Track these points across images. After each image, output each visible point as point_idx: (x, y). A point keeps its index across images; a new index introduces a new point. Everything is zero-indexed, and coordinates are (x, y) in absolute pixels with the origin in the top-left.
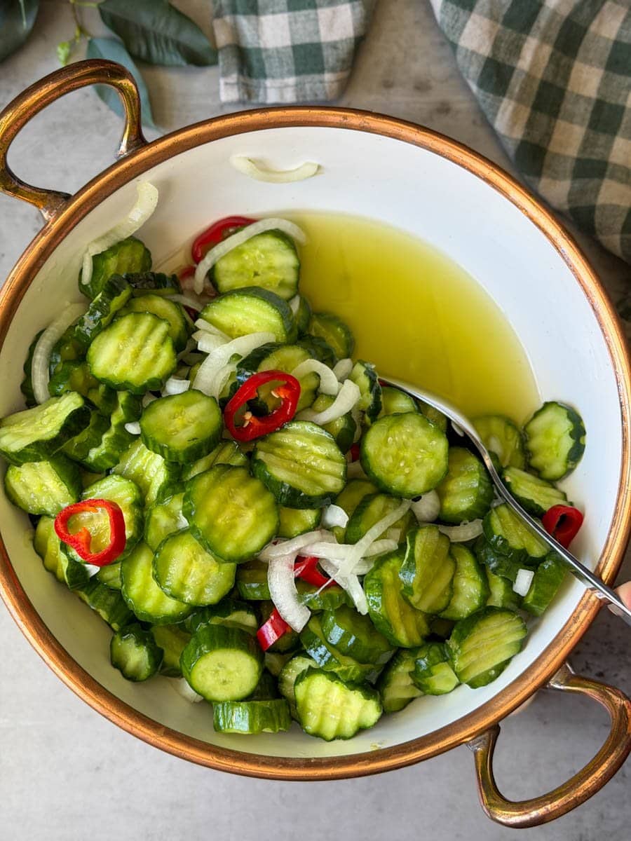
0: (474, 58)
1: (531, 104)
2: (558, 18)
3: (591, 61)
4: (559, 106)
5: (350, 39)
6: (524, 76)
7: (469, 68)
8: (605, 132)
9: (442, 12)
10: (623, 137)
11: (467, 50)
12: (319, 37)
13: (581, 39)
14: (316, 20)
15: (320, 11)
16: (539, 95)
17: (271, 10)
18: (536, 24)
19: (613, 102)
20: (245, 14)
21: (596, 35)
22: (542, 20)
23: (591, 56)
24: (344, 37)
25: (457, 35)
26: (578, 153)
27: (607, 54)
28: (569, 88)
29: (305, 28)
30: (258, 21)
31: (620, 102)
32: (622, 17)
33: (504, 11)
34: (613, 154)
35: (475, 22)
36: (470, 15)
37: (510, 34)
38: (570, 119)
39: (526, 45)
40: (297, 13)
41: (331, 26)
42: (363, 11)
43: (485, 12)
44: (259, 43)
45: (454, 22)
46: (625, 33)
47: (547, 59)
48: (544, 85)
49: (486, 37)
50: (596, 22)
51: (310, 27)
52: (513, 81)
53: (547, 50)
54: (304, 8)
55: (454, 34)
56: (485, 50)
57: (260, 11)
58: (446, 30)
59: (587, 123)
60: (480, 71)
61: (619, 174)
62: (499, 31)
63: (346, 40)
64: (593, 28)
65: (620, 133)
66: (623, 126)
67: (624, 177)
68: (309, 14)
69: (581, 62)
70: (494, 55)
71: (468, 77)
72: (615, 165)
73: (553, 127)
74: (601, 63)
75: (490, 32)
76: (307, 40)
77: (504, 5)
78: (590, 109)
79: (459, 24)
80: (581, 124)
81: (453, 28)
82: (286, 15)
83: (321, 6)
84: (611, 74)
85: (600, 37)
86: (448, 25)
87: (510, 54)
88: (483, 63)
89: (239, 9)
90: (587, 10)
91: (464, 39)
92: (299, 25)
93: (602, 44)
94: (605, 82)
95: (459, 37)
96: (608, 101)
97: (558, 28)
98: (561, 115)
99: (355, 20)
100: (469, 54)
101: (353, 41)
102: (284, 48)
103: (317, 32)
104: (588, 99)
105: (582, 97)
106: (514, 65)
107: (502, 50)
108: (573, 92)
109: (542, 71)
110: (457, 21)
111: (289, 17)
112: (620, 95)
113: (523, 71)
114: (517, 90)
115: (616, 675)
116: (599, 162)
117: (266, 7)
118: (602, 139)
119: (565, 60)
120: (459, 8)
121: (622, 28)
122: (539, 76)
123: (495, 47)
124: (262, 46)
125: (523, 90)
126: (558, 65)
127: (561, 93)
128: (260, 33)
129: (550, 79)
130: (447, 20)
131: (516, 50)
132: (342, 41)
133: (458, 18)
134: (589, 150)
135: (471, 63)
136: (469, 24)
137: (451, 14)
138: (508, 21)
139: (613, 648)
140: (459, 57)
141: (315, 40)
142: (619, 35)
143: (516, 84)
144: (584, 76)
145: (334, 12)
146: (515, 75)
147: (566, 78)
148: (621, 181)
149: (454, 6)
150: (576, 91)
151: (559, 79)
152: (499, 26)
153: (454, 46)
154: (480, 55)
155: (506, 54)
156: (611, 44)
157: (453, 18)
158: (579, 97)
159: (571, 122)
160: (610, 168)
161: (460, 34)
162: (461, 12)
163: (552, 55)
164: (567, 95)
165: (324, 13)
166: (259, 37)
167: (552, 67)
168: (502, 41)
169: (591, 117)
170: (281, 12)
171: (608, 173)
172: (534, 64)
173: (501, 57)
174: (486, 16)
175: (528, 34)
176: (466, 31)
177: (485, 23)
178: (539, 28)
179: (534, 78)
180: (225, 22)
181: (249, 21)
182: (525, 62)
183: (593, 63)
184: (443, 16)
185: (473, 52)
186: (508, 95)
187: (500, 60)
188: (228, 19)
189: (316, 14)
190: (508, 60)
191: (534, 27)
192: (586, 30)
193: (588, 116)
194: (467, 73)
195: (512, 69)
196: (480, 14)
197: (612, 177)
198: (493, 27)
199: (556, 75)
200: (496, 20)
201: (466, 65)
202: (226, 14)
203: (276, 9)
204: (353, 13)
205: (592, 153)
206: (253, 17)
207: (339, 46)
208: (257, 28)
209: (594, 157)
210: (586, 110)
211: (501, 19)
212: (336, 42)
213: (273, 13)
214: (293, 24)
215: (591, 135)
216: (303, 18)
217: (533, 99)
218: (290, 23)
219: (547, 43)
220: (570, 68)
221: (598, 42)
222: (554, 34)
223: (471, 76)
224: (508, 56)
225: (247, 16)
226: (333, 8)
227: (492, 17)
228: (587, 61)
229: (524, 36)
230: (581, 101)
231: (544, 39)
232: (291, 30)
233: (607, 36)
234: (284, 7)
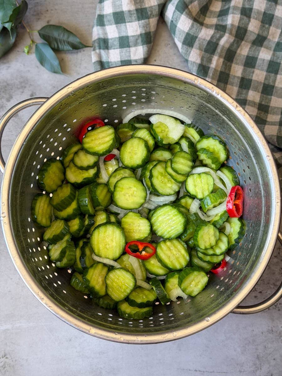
0: (194, 64)
1: (217, 79)
2: (225, 48)
3: (238, 64)
4: (228, 80)
5: (142, 58)
6: (213, 70)
7: (193, 68)
8: (245, 89)
9: (182, 49)
10: (252, 90)
11: (192, 61)
12: (130, 58)
13: (234, 55)
14: (130, 52)
15: (131, 48)
16: (220, 76)
17: (113, 48)
18: (216, 51)
19: (247, 78)
20: (103, 49)
21: (239, 54)
22: (219, 50)
23: (238, 61)
24: (140, 58)
25: (188, 56)
26: (236, 97)
27: (244, 61)
28: (231, 73)
29: (125, 55)
30: (108, 52)
31: (250, 78)
32: (249, 46)
33: (205, 47)
34: (248, 97)
35: (194, 51)
36: (192, 49)
37: (207, 55)
38: (232, 84)
39: (213, 59)
40: (123, 49)
41: (135, 54)
42: (147, 49)
43: (197, 47)
44: (108, 60)
45: (186, 52)
46: (250, 53)
47: (222, 64)
48: (221, 72)
49: (198, 56)
50: (239, 49)
51: (128, 54)
52: (209, 72)
53: (222, 60)
54: (125, 47)
55: (187, 56)
56: (199, 61)
57: (109, 48)
58: (183, 55)
59: (238, 86)
60: (197, 69)
61: (250, 104)
62: (203, 54)
63: (141, 59)
64: (238, 51)
65: (251, 89)
66: (252, 86)
67: (253, 105)
68: (127, 50)
69: (235, 64)
70: (202, 63)
71: (193, 71)
72: (250, 101)
73: (226, 88)
74: (242, 64)
75: (200, 55)
76: (126, 59)
77: (204, 45)
78: (239, 80)
79: (188, 52)
80: (236, 87)
81: (186, 54)
82: (119, 50)
83: (131, 47)
84: (246, 68)
85: (241, 54)
86: (184, 53)
87: (208, 63)
88: (198, 66)
89: (102, 47)
90: (235, 45)
91: (190, 58)
92: (123, 53)
93: (242, 57)
94: (244, 71)
95: (188, 57)
96: (245, 77)
97: (225, 52)
98: (229, 83)
99: (143, 52)
100: (192, 63)
101: (143, 59)
102: (118, 61)
103: (130, 56)
104: (238, 77)
105: (236, 76)
106: (209, 66)
107: (205, 61)
108: (232, 75)
109: (220, 68)
110: (187, 51)
111: (120, 50)
112: (250, 75)
113: (212, 68)
114: (211, 75)
115: (266, 292)
116: (244, 100)
117: (112, 47)
118: (244, 91)
119: (229, 64)
120: (188, 47)
121: (249, 51)
122: (219, 70)
123: (202, 59)
124: (110, 61)
125: (213, 75)
126: (226, 65)
127: (228, 75)
128: (109, 56)
129: (223, 71)
130: (184, 51)
131: (210, 61)
132: (139, 59)
133: (188, 50)
134: (240, 95)
135: (193, 66)
136: (192, 52)
137: (185, 49)
138: (206, 51)
139: (264, 282)
140: (189, 64)
141: (129, 59)
142: (248, 53)
143: (211, 73)
144: (236, 69)
145: (136, 49)
146: (210, 70)
147: (230, 70)
148: (252, 106)
149: (186, 46)
150: (233, 74)
151: (227, 70)
152: (203, 52)
153: (187, 61)
154: (197, 63)
155: (206, 62)
156: (245, 57)
157: (186, 50)
158: (235, 76)
159: (233, 86)
160: (248, 102)
161: (189, 56)
162: (189, 48)
163: (223, 62)
164: (230, 76)
165: (133, 49)
166: (108, 58)
167: (224, 66)
168: (204, 58)
169: (240, 84)
170: (117, 48)
171: (247, 104)
172: (217, 65)
173: (204, 63)
174: (198, 49)
175: (214, 55)
176: (191, 55)
177: (198, 51)
178: (218, 52)
179: (217, 71)
180: (96, 52)
181: (105, 51)
182: (213, 65)
183: (239, 64)
184: (182, 50)
185: (194, 62)
186: (208, 77)
187: (204, 64)
188: (97, 51)
189: (130, 50)
190: (207, 64)
191: (216, 52)
192: (236, 52)
193: (239, 83)
194: (192, 70)
195: (209, 68)
196: (196, 48)
197: (249, 105)
198: (200, 53)
199: (225, 69)
200: (202, 50)
201: (192, 67)
202: (97, 49)
203: (115, 47)
204: (143, 50)
205: (241, 97)
206: (106, 50)
207: (138, 61)
208: (108, 54)
209: (242, 98)
210: (238, 81)
211: (203, 50)
212: (137, 60)
213: (114, 49)
214: (121, 53)
215: (240, 90)
216: (125, 51)
217: (217, 78)
218: (120, 53)
219: (221, 58)
220: (231, 66)
221: (241, 56)
222: (224, 54)
223: (194, 71)
224: (207, 63)
225: (104, 50)
226: (136, 48)
227: (200, 49)
228: (237, 64)
229: (212, 55)
230: (236, 78)
231: (220, 56)
232: (120, 55)
233: (244, 54)
234: (118, 47)
